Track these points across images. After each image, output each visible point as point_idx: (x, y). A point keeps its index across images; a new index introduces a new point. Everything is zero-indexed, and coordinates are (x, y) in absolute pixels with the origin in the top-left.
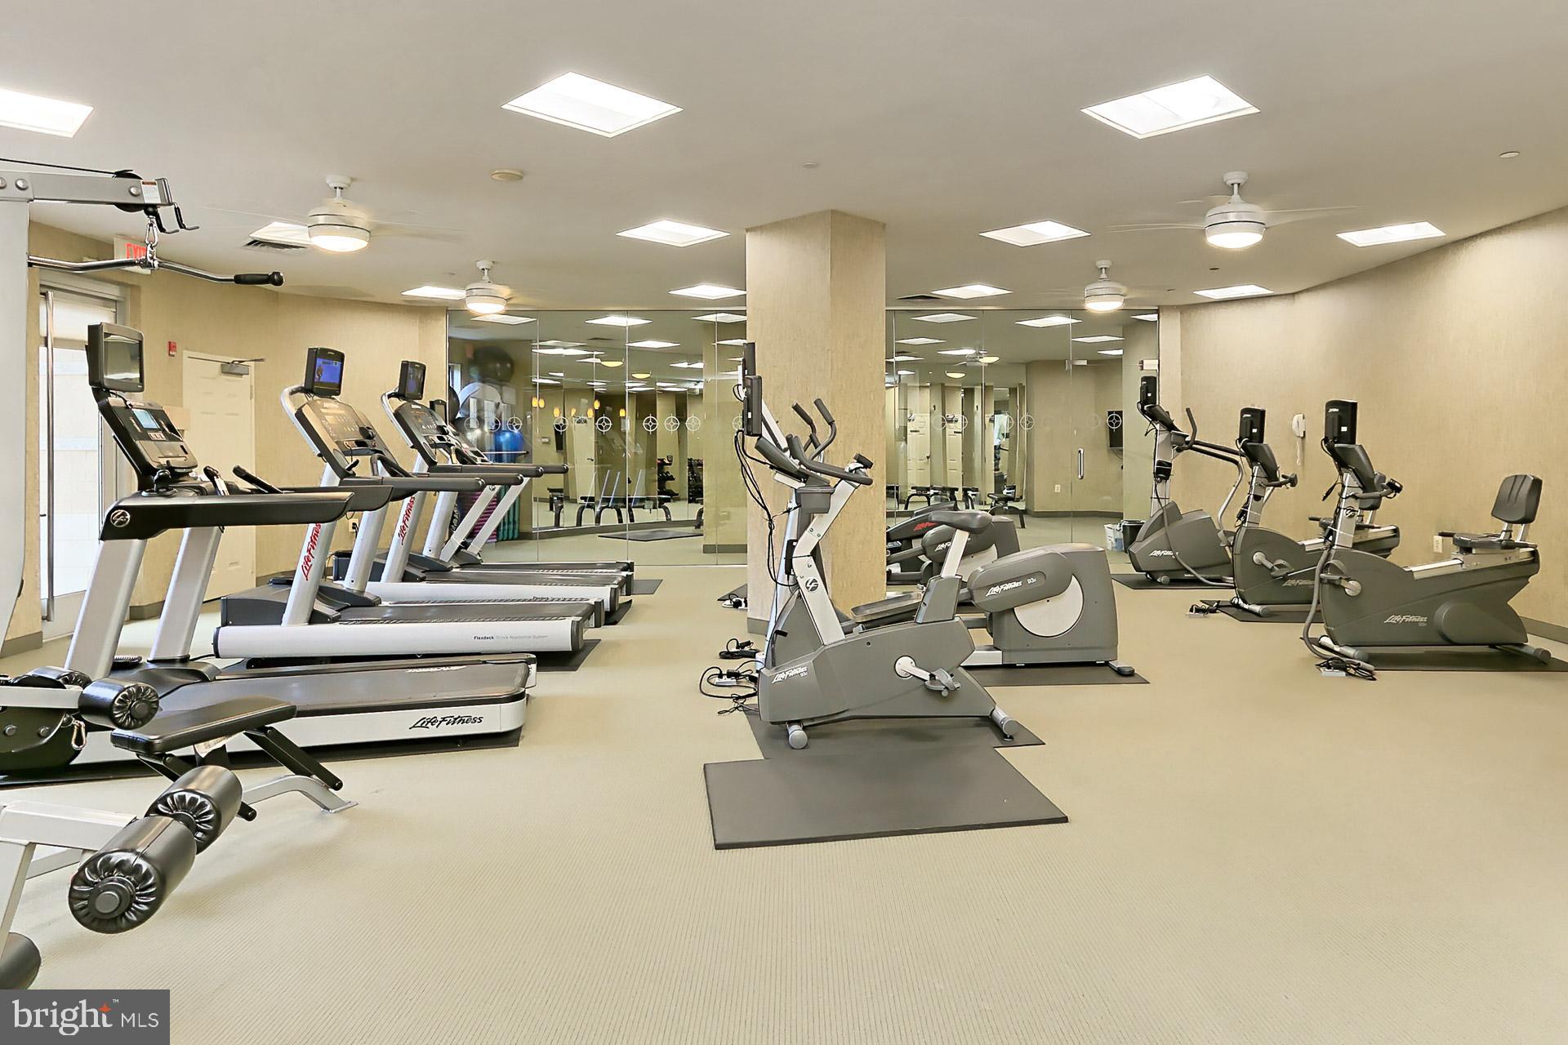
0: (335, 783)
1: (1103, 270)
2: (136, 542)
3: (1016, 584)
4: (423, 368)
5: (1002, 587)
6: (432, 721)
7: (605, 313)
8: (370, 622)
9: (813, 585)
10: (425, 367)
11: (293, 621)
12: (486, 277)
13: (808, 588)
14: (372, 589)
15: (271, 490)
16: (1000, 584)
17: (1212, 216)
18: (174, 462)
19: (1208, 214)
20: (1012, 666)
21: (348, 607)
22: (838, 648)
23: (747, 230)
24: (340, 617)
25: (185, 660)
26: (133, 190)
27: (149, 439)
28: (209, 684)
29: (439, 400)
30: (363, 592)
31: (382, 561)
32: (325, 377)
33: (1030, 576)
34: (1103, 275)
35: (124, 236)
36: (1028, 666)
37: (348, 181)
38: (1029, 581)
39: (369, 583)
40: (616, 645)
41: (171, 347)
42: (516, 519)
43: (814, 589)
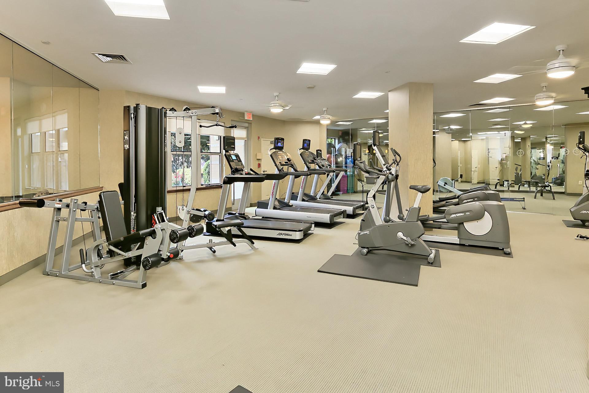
0: (253, 243)
1: (544, 87)
2: (229, 185)
3: (462, 214)
4: (309, 141)
5: (456, 215)
6: (281, 234)
7: (372, 119)
8: (286, 210)
9: (373, 207)
10: (310, 140)
11: (270, 209)
12: (325, 113)
13: (371, 207)
14: (292, 202)
15: (258, 174)
16: (455, 214)
17: (549, 65)
18: (238, 167)
19: (547, 65)
20: (464, 245)
21: (285, 206)
22: (381, 227)
23: (389, 91)
24: (280, 208)
25: (244, 214)
26: (214, 110)
27: (234, 162)
28: (246, 220)
29: (319, 150)
30: (289, 203)
31: (297, 195)
32: (279, 145)
33: (468, 211)
34: (544, 89)
35: (247, 111)
36: (470, 246)
37: (279, 94)
38: (467, 213)
39: (291, 201)
40: (348, 224)
41: (259, 138)
42: (353, 187)
43: (373, 208)
